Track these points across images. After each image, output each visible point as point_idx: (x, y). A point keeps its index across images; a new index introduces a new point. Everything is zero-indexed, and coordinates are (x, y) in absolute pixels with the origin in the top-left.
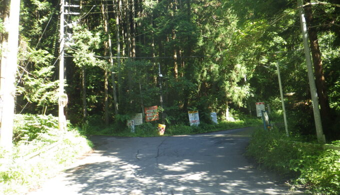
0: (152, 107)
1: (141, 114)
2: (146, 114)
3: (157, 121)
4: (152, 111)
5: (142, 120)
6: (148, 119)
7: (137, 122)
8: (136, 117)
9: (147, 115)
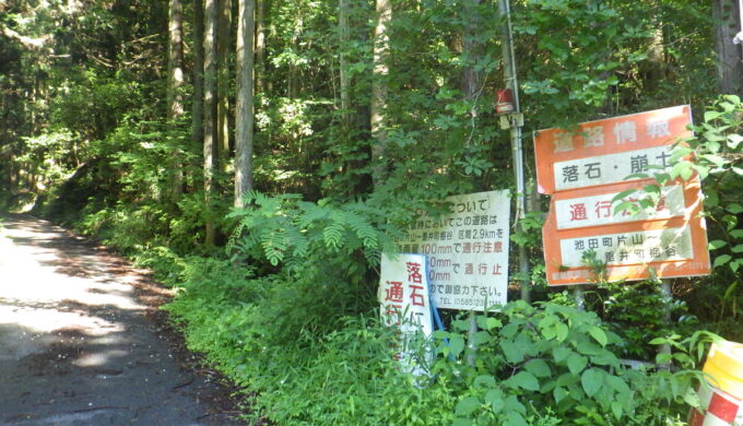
0: (625, 126)
1: (498, 203)
2: (544, 204)
3: (676, 284)
4: (616, 166)
5: (503, 258)
6: (570, 253)
7: (460, 279)
8: (456, 228)
9: (562, 211)
